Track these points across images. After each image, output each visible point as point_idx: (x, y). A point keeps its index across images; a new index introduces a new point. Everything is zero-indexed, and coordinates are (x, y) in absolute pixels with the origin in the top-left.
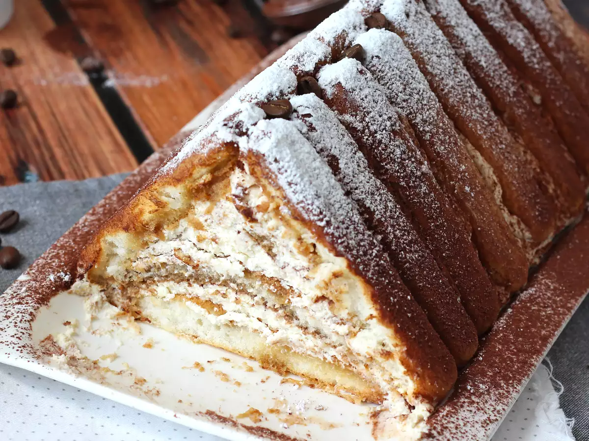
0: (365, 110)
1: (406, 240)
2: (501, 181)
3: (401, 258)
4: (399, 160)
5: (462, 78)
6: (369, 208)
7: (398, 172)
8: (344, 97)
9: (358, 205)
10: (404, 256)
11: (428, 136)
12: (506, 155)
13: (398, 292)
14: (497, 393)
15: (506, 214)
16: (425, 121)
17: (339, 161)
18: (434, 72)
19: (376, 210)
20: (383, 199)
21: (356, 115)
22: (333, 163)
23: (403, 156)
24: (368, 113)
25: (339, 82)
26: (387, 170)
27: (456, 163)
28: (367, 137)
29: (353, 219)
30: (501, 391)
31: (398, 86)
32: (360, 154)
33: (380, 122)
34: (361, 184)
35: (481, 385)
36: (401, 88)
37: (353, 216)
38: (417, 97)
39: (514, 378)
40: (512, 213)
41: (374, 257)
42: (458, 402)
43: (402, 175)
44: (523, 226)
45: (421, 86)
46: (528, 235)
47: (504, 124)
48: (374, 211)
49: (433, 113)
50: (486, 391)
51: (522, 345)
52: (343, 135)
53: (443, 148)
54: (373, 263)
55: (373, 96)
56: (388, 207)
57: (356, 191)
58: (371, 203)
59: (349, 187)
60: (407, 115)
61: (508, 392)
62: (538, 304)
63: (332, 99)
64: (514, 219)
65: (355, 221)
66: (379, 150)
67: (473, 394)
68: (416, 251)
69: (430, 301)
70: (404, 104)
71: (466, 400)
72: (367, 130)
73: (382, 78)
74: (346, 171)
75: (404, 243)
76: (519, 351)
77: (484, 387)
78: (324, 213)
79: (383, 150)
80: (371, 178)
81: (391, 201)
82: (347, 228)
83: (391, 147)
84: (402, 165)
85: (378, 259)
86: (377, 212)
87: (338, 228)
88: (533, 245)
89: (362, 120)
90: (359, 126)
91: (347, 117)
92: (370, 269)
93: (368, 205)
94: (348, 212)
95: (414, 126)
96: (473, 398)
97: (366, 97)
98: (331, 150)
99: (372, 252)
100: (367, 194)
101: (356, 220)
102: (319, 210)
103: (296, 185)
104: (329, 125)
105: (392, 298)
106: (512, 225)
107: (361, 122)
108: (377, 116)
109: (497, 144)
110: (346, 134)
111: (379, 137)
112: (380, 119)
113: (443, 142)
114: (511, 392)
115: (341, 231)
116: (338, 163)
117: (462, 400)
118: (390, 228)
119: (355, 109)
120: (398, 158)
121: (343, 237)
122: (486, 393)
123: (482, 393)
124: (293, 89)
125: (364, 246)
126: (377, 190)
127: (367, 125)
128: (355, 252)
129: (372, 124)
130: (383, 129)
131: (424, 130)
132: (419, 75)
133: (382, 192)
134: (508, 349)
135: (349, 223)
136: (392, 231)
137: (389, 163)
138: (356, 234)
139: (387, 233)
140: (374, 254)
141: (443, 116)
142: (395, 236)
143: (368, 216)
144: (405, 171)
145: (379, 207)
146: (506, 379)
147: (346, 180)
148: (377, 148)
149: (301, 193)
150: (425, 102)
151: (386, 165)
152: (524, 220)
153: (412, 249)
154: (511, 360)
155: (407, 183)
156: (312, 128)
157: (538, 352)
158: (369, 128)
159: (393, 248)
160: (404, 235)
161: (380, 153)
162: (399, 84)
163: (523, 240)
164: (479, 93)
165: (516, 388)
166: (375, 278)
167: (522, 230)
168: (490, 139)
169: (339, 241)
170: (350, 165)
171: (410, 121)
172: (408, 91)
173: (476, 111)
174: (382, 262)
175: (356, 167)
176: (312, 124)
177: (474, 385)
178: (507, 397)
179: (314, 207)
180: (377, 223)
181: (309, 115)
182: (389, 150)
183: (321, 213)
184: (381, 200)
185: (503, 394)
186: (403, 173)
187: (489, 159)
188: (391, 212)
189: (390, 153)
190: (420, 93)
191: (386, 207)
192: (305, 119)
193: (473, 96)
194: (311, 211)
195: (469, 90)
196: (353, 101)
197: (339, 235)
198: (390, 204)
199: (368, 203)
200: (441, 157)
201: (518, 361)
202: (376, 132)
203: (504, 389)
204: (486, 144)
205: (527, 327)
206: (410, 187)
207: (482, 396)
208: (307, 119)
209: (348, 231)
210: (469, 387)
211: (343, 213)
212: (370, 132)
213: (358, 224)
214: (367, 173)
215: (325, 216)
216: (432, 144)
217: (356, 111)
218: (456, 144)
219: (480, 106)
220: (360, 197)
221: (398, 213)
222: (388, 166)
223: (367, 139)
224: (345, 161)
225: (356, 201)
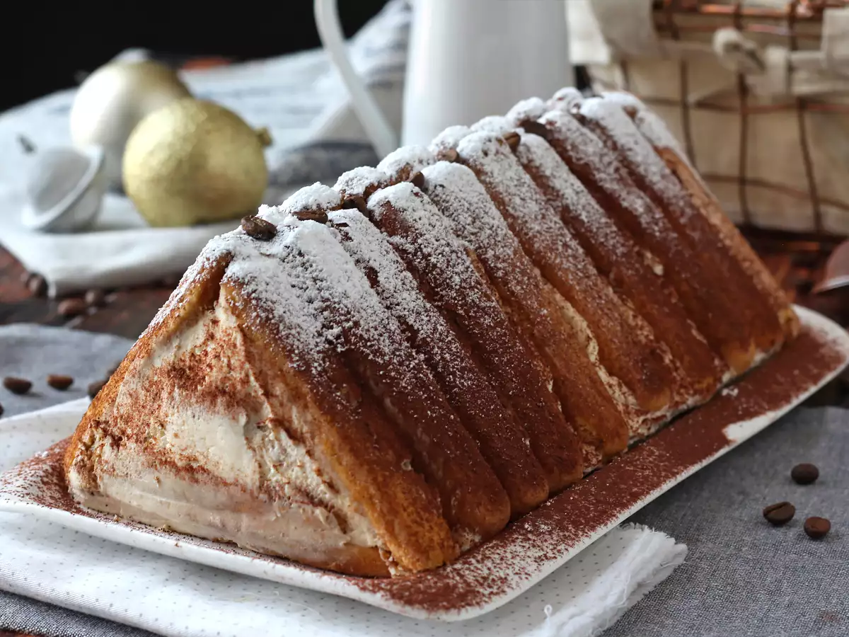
0: (417, 231)
1: (457, 365)
2: (597, 337)
3: (449, 382)
4: (458, 287)
5: (552, 225)
6: (412, 325)
7: (455, 299)
8: (393, 217)
9: (399, 321)
10: (452, 380)
11: (500, 274)
12: (606, 311)
13: (439, 409)
14: (561, 534)
15: (602, 374)
16: (497, 258)
17: (379, 274)
18: (516, 214)
19: (420, 329)
20: (432, 321)
21: (407, 236)
22: (372, 275)
23: (464, 285)
24: (421, 235)
25: (388, 202)
26: (442, 296)
27: (536, 305)
28: (419, 260)
29: (388, 327)
30: (567, 534)
31: (465, 219)
32: (409, 274)
33: (435, 246)
34: (404, 301)
35: (543, 526)
36: (469, 220)
37: (388, 324)
38: (489, 232)
39: (587, 524)
40: (611, 373)
41: (412, 369)
42: (510, 537)
43: (460, 302)
44: (625, 389)
45: (496, 223)
46: (631, 400)
47: (609, 284)
48: (418, 330)
49: (510, 252)
50: (548, 531)
51: (605, 498)
52: (387, 252)
53: (519, 288)
54: (409, 375)
55: (429, 219)
56: (438, 329)
57: (397, 307)
58: (415, 321)
59: (388, 303)
60: (476, 250)
61: (576, 535)
62: (635, 466)
63: (381, 220)
64: (614, 381)
65: (390, 330)
66: (432, 274)
67: (530, 532)
68: (470, 379)
69: (484, 431)
70: (473, 237)
71: (520, 537)
72: (419, 253)
73: (447, 209)
74: (387, 285)
75: (453, 367)
76: (598, 502)
77: (546, 527)
78: (352, 312)
79: (438, 274)
80: (417, 298)
81: (442, 325)
82: (381, 335)
83: (448, 273)
84: (461, 292)
85: (416, 372)
86: (422, 332)
87: (368, 330)
88: (638, 413)
89: (414, 241)
90: (410, 248)
91: (397, 239)
92: (404, 378)
93: (410, 323)
94: (383, 320)
95: (484, 262)
96: (530, 536)
97: (420, 219)
98: (368, 262)
99: (410, 364)
100: (411, 312)
101: (393, 328)
102: (346, 309)
103: (322, 281)
104: (370, 238)
105: (429, 412)
106: (611, 386)
107: (413, 244)
108: (433, 240)
109: (594, 298)
110: (391, 252)
111: (433, 260)
112: (436, 243)
113: (518, 283)
114: (580, 536)
115: (372, 335)
116: (377, 276)
117: (515, 536)
118: (437, 349)
119: (406, 229)
120: (456, 285)
121: (373, 341)
122: (547, 533)
123: (543, 533)
124: (334, 205)
125: (400, 355)
126: (425, 312)
127: (420, 248)
128: (387, 358)
129: (425, 247)
130: (439, 254)
131: (495, 266)
132: (494, 211)
133: (432, 314)
134: (585, 499)
135: (383, 330)
136: (439, 352)
137: (445, 289)
138: (391, 343)
139: (433, 354)
140: (411, 366)
141: (522, 257)
142: (443, 359)
143: (410, 334)
144: (464, 298)
145: (425, 327)
146: (576, 525)
147: (385, 295)
148: (431, 272)
149: (327, 290)
150: (499, 239)
151: (441, 291)
152: (626, 382)
153: (465, 376)
154: (588, 509)
155: (467, 312)
156: (347, 237)
157: (624, 506)
158: (421, 251)
159: (440, 370)
160: (455, 360)
161: (435, 278)
162: (466, 215)
163: (626, 406)
164: (574, 243)
165: (587, 533)
166: (409, 388)
167: (624, 394)
168: (585, 291)
169: (369, 344)
170: (391, 280)
171: (479, 256)
172: (478, 223)
173: (568, 261)
174: (421, 375)
175: (400, 283)
176: (347, 234)
177: (534, 525)
178: (574, 539)
179: (342, 305)
180: (420, 343)
181: (345, 225)
182: (445, 275)
183: (349, 313)
184: (429, 321)
185: (569, 536)
186: (461, 300)
187: (583, 312)
188: (440, 334)
189: (446, 278)
190: (494, 229)
191: (435, 329)
192: (340, 228)
193: (566, 245)
194: (338, 310)
195: (560, 238)
196: (403, 221)
197: (369, 338)
198: (439, 328)
199: (411, 320)
200: (516, 297)
201: (595, 511)
202: (430, 255)
203: (571, 532)
204: (580, 296)
205: (614, 483)
206: (470, 317)
207: (542, 535)
208: (342, 228)
209: (382, 338)
210: (526, 526)
211: (377, 319)
212: (423, 254)
213: (394, 333)
214: (414, 292)
215: (354, 316)
216: (506, 283)
217: (406, 232)
218: (537, 286)
219: (575, 257)
220: (401, 314)
221: (450, 338)
222: (444, 293)
223: (420, 263)
224: (385, 275)
225: (397, 317)
